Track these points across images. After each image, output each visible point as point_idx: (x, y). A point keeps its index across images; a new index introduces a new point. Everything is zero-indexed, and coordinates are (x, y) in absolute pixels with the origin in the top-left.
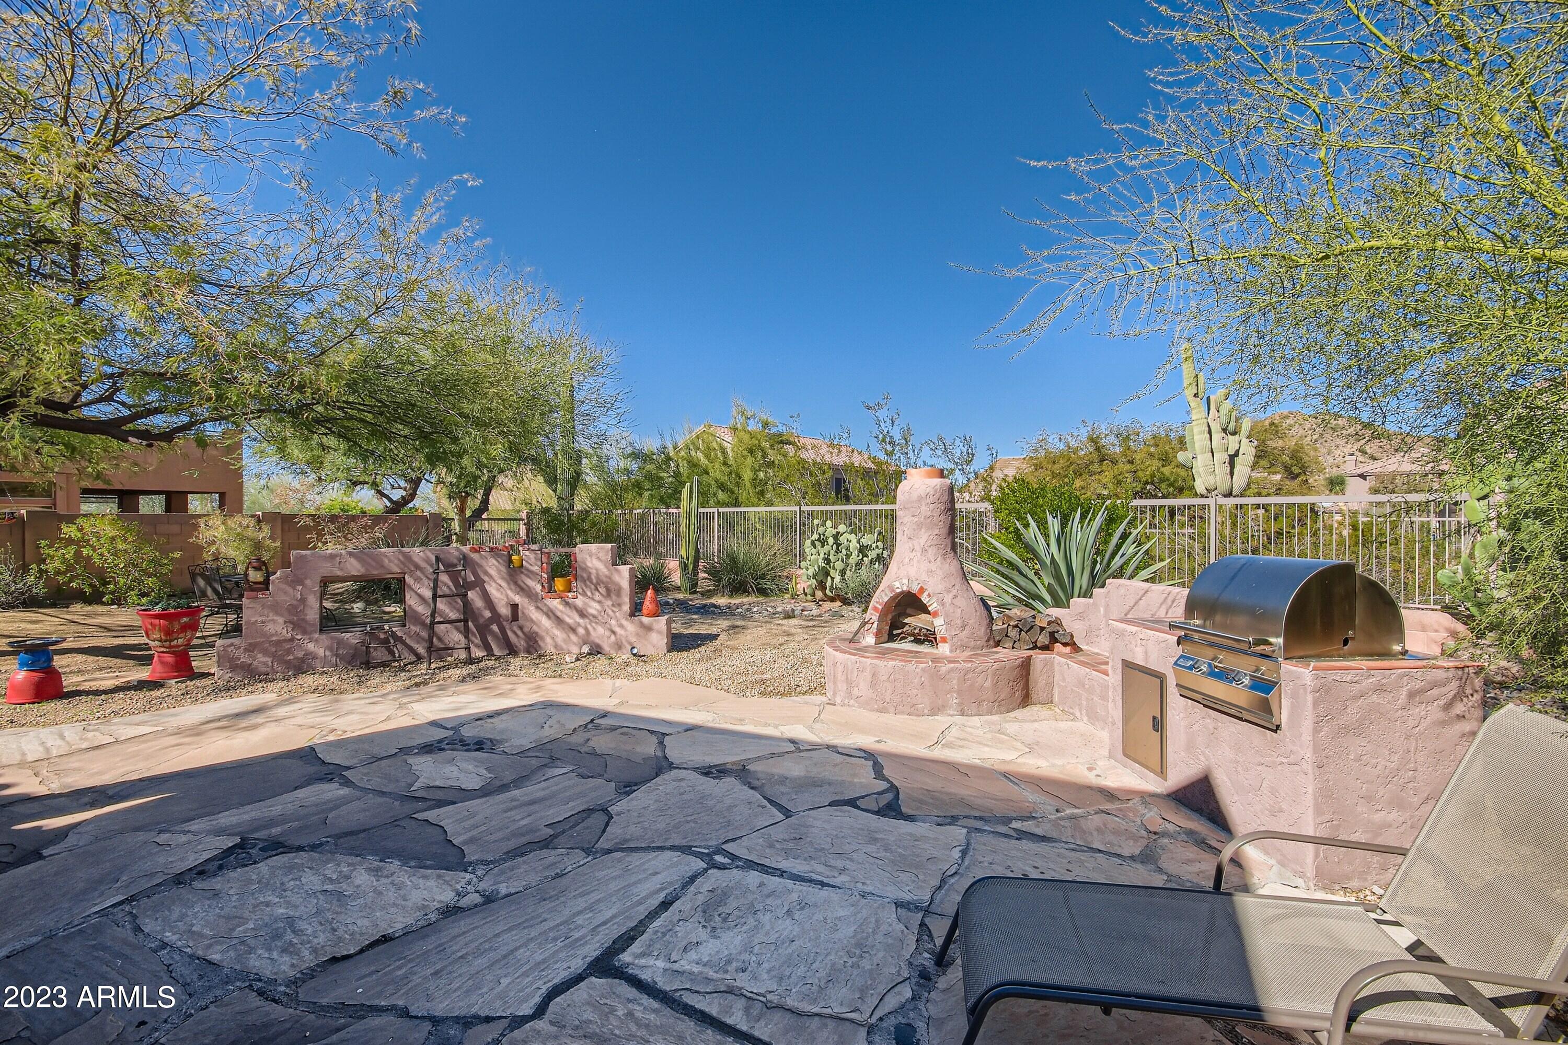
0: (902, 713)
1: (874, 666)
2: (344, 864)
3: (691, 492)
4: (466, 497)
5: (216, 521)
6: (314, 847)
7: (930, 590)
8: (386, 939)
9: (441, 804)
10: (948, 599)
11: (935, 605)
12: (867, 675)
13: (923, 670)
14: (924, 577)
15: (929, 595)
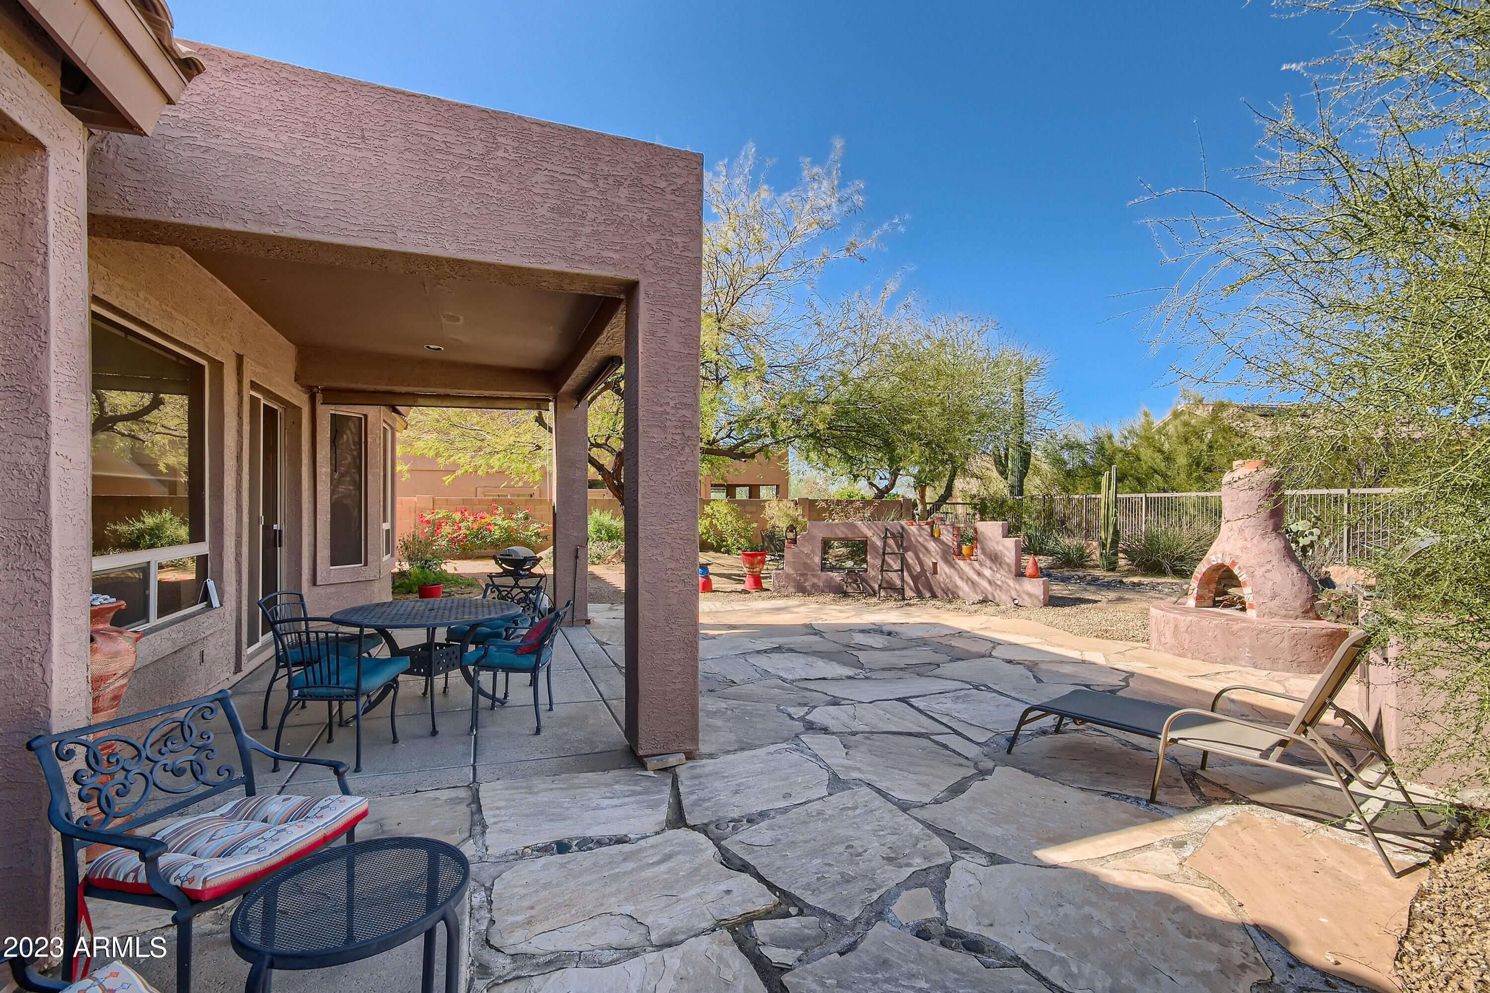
0: (1197, 658)
1: (1175, 619)
2: (815, 659)
3: (1110, 478)
4: (925, 486)
5: (774, 503)
6: (805, 653)
7: (1241, 564)
8: (824, 679)
9: (860, 650)
10: (1259, 572)
11: (1245, 576)
12: (1171, 626)
13: (1216, 626)
14: (1238, 552)
15: (1239, 568)
